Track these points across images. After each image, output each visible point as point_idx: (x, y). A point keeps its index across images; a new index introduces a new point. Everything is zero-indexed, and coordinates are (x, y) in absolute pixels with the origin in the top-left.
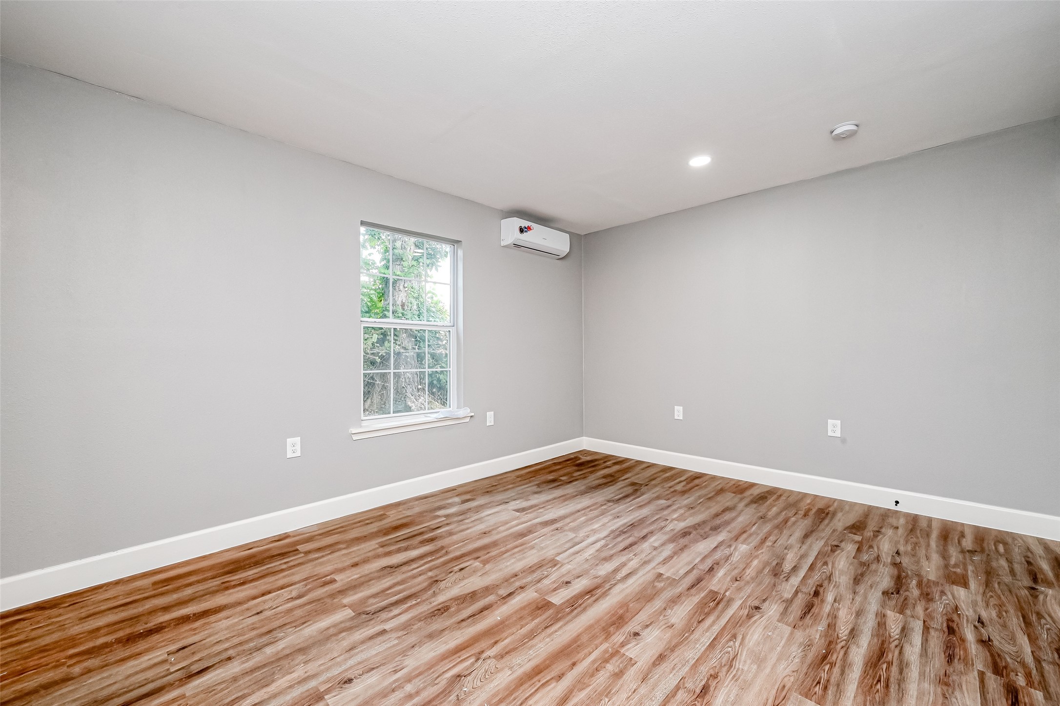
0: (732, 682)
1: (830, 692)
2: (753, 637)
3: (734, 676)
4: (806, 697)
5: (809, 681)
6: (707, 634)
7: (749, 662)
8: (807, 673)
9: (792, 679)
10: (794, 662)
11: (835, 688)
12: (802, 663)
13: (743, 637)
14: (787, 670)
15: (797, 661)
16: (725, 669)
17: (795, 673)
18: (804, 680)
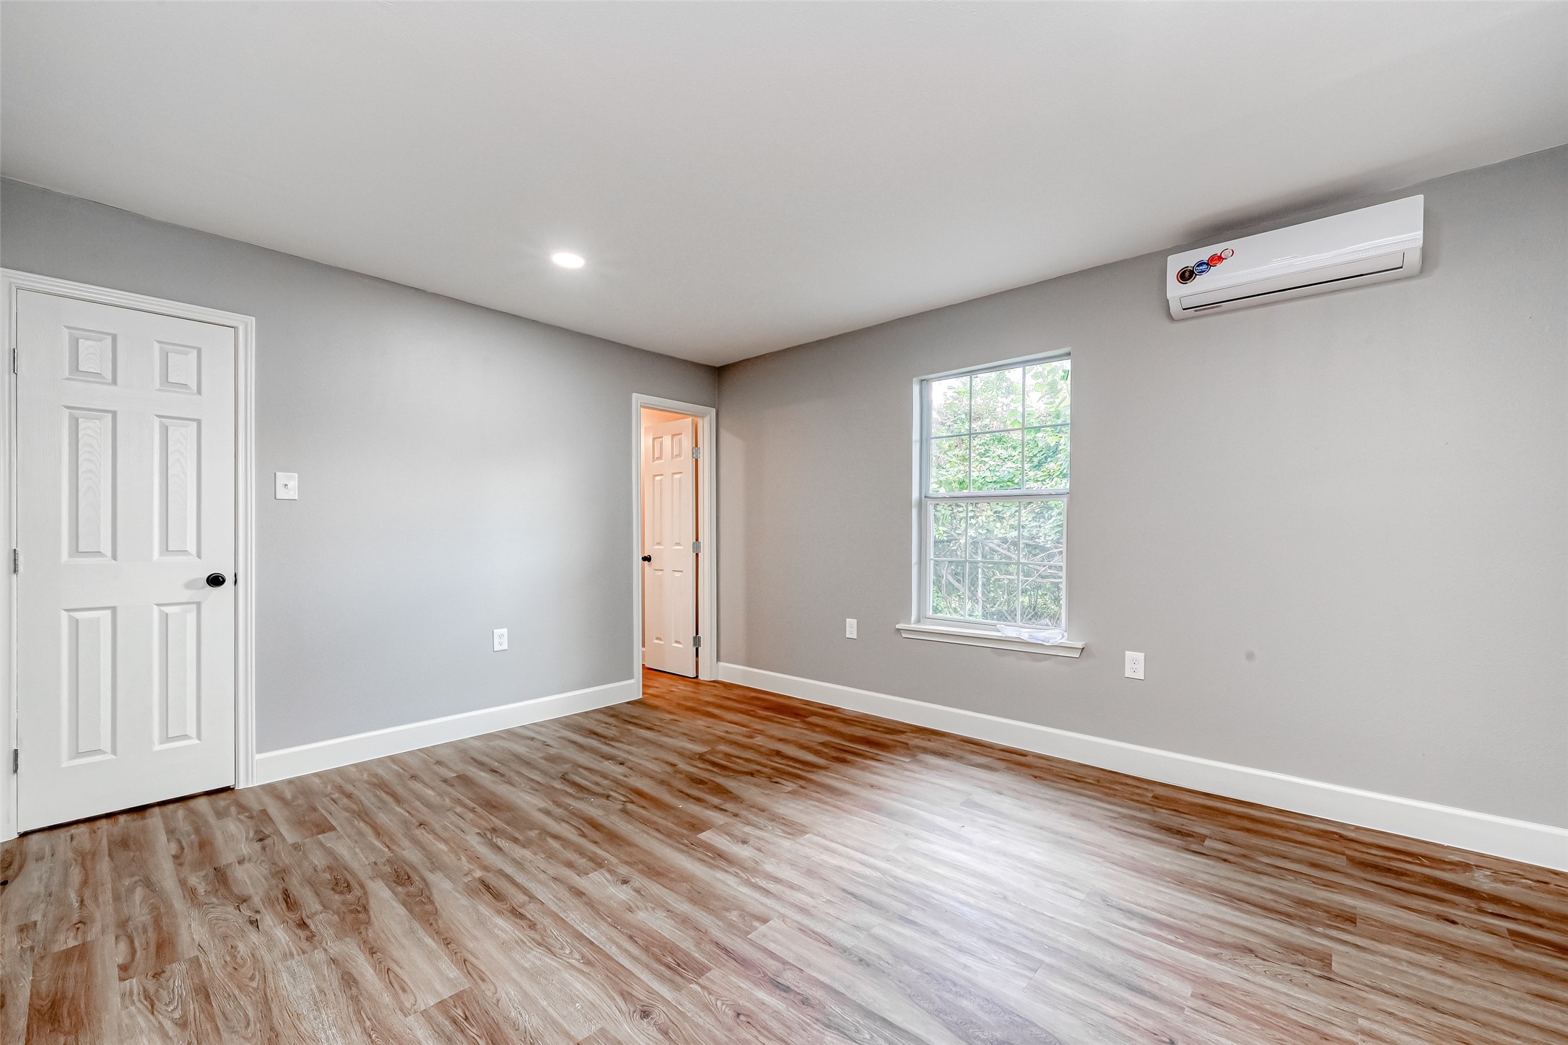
0: (517, 938)
1: (447, 1023)
2: (580, 983)
3: (523, 942)
4: (456, 995)
5: (475, 1010)
6: (604, 939)
7: (538, 963)
8: (488, 1014)
9: (489, 994)
10: (513, 1009)
11: (448, 1033)
12: (507, 1018)
13: (584, 972)
14: (504, 995)
15: (513, 1014)
16: (538, 937)
17: (495, 1001)
18: (479, 1005)
